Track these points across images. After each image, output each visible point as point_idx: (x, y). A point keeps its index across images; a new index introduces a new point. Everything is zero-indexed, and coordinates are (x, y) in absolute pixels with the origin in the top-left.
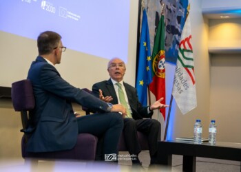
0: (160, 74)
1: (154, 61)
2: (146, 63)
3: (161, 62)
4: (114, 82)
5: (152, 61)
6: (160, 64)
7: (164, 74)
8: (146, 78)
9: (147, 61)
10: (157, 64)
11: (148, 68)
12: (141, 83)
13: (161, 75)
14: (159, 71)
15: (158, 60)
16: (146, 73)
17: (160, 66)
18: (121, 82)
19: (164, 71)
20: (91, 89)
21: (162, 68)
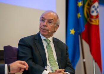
0: (93, 20)
1: (86, 6)
2: (77, 9)
3: (94, 7)
4: (43, 38)
5: (83, 7)
6: (93, 9)
7: (97, 20)
8: (77, 26)
9: (77, 7)
10: (89, 9)
11: (79, 15)
12: (72, 32)
13: (94, 22)
14: (92, 17)
15: (90, 5)
16: (77, 21)
17: (93, 12)
18: (51, 39)
19: (97, 17)
20: (17, 46)
21: (94, 14)
